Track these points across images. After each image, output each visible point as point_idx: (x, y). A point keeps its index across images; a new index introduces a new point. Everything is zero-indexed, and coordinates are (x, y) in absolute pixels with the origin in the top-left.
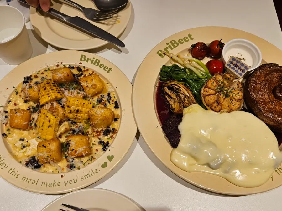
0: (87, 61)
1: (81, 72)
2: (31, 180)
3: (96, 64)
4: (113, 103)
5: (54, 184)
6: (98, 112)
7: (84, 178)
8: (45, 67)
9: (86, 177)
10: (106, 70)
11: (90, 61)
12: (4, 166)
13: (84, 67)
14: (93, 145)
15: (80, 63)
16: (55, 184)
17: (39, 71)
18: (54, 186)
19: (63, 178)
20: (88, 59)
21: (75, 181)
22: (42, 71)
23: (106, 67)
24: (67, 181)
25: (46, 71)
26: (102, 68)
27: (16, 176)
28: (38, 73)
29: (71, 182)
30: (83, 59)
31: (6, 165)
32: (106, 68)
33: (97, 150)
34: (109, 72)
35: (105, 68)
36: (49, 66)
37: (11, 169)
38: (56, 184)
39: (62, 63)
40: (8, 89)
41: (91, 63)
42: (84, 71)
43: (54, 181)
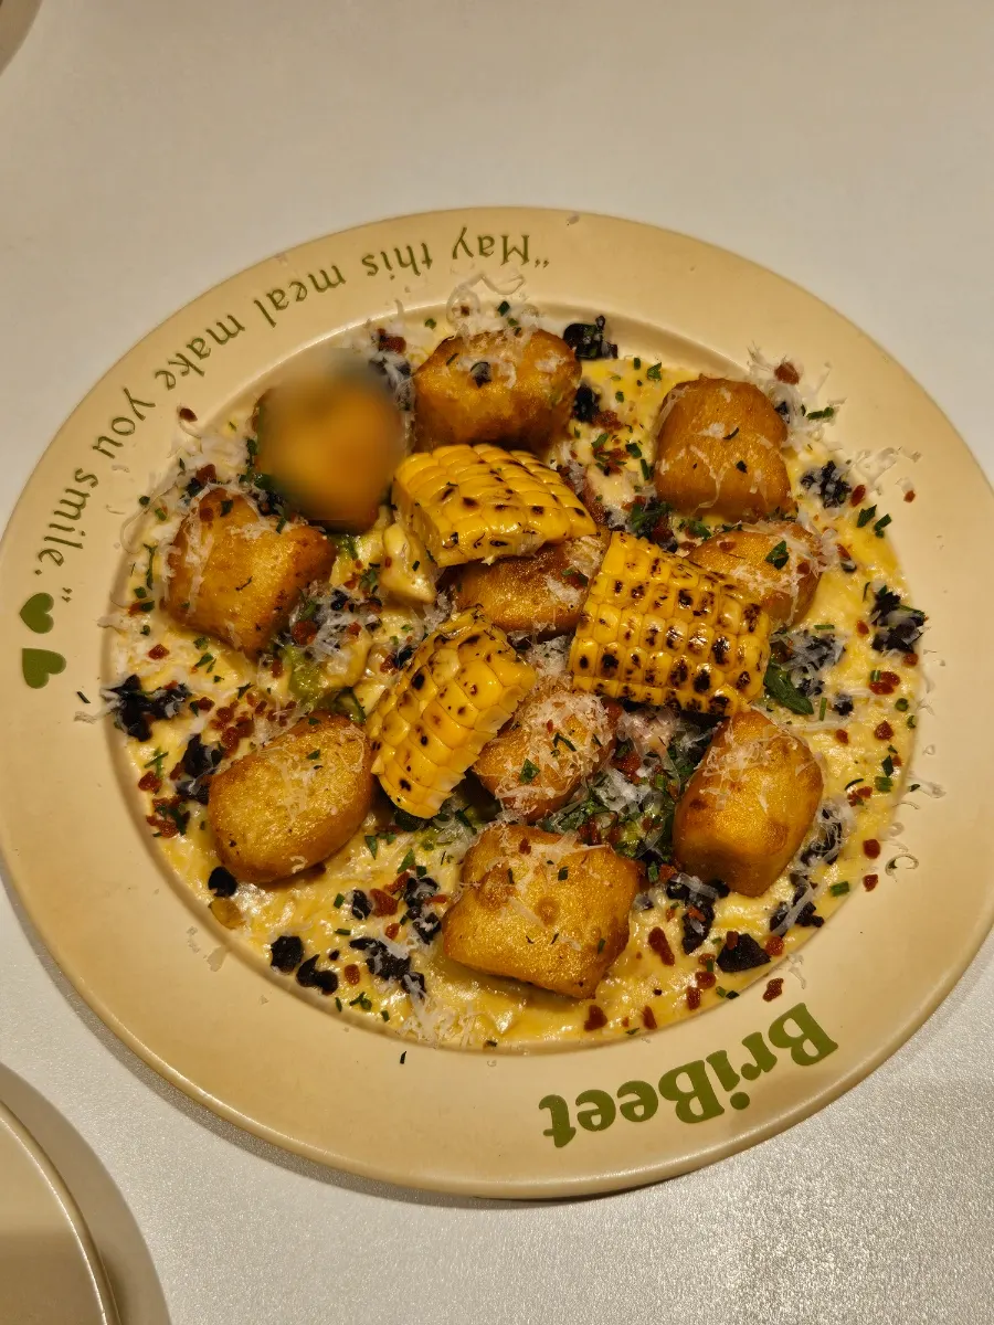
0: (753, 1042)
1: (709, 947)
2: (299, 298)
3: (684, 1084)
4: (334, 956)
5: (188, 364)
6: (311, 773)
7: (84, 487)
8: (922, 768)
9: (76, 499)
10: (579, 1101)
11: (740, 1058)
12: (473, 247)
13: (733, 995)
14: (206, 659)
15: (774, 991)
16: (183, 368)
17: (911, 724)
18: (179, 355)
19: (174, 416)
20: (767, 1061)
21: (105, 445)
22: (900, 739)
23: (607, 1121)
24: (141, 417)
25: (889, 765)
26: (621, 1093)
27: (379, 261)
28: (902, 705)
29: (120, 426)
30: (793, 1029)
31: (470, 254)
32: (596, 1120)
33: (158, 653)
34: (547, 1111)
35: (601, 1107)
36: (909, 796)
37: (428, 261)
38: (176, 370)
39: (871, 882)
40: (910, 497)
41: (719, 1060)
42: (706, 979)
43: (201, 373)
